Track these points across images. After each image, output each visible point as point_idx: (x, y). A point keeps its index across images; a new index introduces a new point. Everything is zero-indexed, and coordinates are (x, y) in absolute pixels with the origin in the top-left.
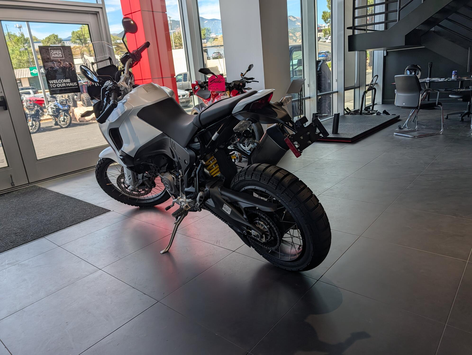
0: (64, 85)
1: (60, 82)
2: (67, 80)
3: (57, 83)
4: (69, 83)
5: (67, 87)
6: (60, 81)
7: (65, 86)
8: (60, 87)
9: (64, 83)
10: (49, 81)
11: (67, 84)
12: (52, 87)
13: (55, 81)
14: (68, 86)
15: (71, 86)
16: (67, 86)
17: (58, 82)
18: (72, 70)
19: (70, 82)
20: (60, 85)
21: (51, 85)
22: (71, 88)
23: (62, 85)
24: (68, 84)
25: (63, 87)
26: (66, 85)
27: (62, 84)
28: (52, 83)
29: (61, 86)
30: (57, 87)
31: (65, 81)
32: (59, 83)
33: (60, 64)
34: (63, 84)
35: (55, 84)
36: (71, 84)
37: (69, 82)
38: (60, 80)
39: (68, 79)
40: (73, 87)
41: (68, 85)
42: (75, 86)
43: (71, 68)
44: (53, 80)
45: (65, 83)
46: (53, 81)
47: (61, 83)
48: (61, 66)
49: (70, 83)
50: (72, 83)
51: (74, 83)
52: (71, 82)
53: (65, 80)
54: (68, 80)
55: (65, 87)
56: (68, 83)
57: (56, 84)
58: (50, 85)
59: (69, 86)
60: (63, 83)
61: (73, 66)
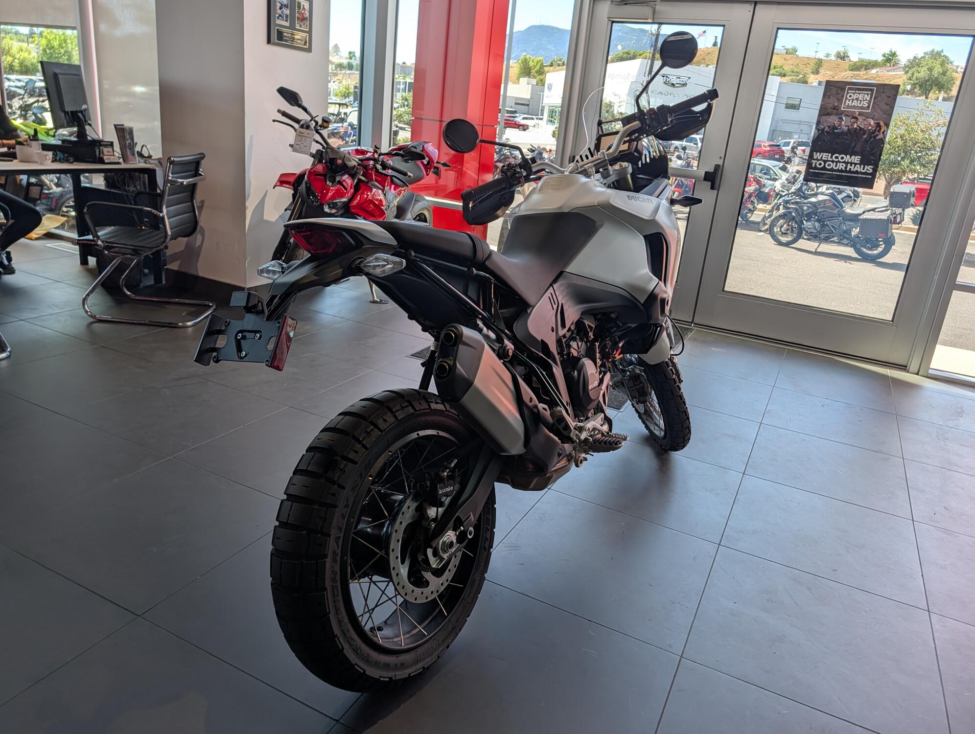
0: (841, 166)
1: (837, 160)
2: (853, 157)
3: (829, 159)
4: (853, 165)
5: (846, 171)
6: (837, 158)
7: (844, 169)
8: (832, 170)
9: (844, 162)
10: (815, 153)
11: (849, 165)
12: (813, 166)
13: (825, 156)
14: (850, 171)
15: (857, 171)
16: (848, 169)
17: (831, 157)
18: (877, 138)
19: (859, 162)
20: (833, 165)
21: (814, 162)
22: (853, 175)
23: (836, 166)
24: (851, 166)
25: (838, 170)
26: (846, 168)
27: (838, 164)
28: (819, 158)
29: (835, 168)
30: (824, 168)
31: (847, 158)
32: (833, 161)
33: (854, 123)
34: (841, 164)
35: (823, 161)
36: (858, 168)
37: (856, 162)
38: (838, 155)
39: (857, 157)
40: (859, 176)
41: (850, 169)
42: (866, 173)
43: (877, 133)
44: (824, 152)
45: (846, 163)
46: (822, 154)
47: (838, 162)
48: (855, 126)
49: (858, 166)
50: (862, 166)
51: (866, 166)
52: (860, 164)
53: (848, 156)
54: (856, 159)
55: (841, 171)
56: (851, 164)
57: (825, 162)
58: (812, 161)
59: (852, 170)
60: (840, 162)
61: (882, 130)
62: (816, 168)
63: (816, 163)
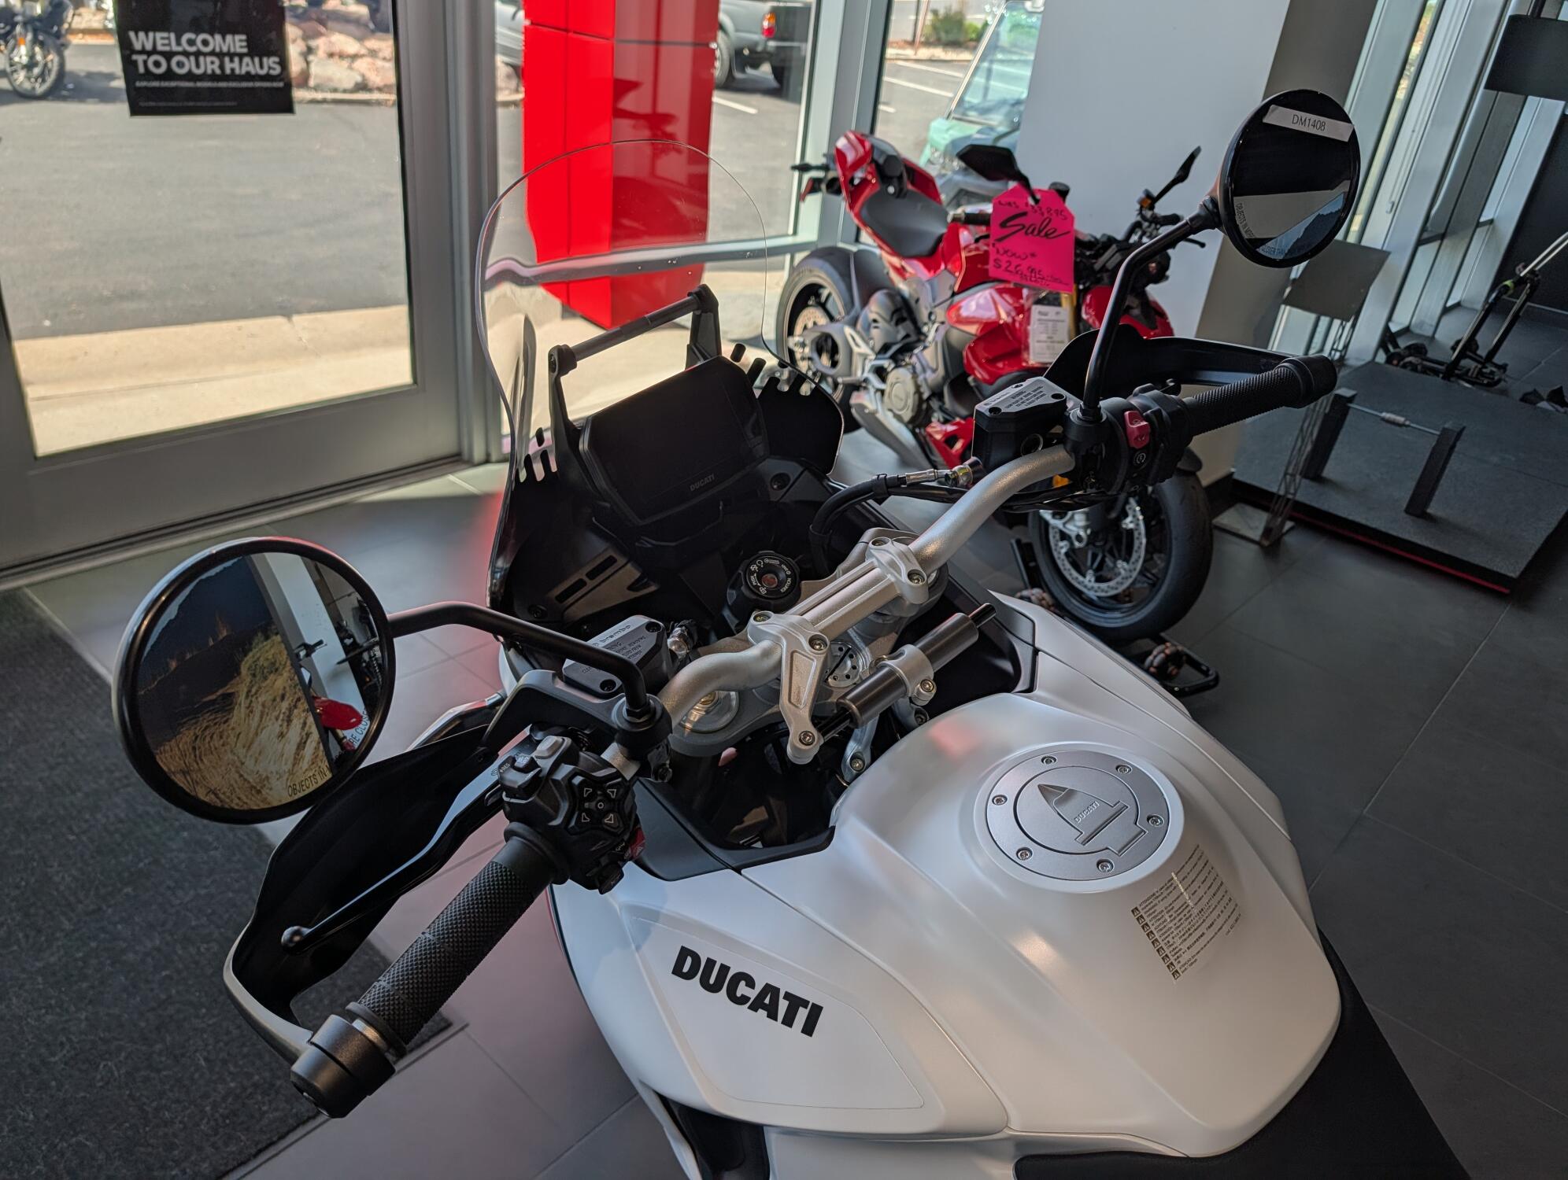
0: (210, 65)
1: (193, 49)
2: (229, 38)
3: (175, 48)
4: (236, 59)
5: (223, 77)
6: (191, 42)
7: (218, 72)
8: (190, 76)
9: (213, 53)
10: (132, 34)
11: (227, 59)
12: (141, 70)
13: (162, 39)
14: (233, 77)
15: (248, 73)
16: (228, 71)
17: (179, 43)
19: (245, 50)
20: (189, 65)
21: (140, 59)
22: (245, 84)
23: (198, 66)
24: (232, 61)
25: (204, 77)
26: (222, 67)
27: (201, 59)
28: (149, 47)
29: (195, 71)
30: (169, 75)
31: (217, 42)
32: (186, 54)
34: (209, 59)
35: (162, 53)
36: (250, 66)
37: (239, 50)
38: (191, 36)
39: (238, 37)
40: (258, 84)
41: (233, 70)
42: (268, 77)
44: (156, 29)
45: (220, 55)
46: (151, 34)
47: (198, 54)
49: (247, 60)
50: (257, 60)
51: (265, 60)
52: (251, 54)
53: (218, 37)
54: (236, 42)
55: (213, 77)
56: (231, 56)
57: (168, 56)
58: (134, 57)
59: (237, 72)
60: (205, 55)
62: (149, 76)
63: (145, 62)
